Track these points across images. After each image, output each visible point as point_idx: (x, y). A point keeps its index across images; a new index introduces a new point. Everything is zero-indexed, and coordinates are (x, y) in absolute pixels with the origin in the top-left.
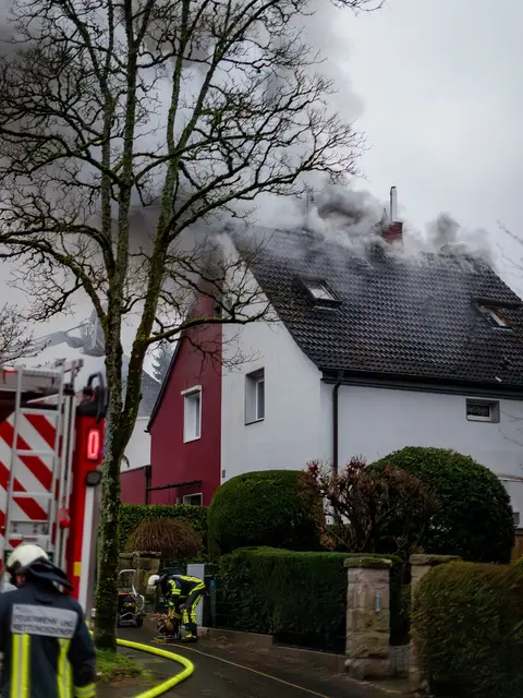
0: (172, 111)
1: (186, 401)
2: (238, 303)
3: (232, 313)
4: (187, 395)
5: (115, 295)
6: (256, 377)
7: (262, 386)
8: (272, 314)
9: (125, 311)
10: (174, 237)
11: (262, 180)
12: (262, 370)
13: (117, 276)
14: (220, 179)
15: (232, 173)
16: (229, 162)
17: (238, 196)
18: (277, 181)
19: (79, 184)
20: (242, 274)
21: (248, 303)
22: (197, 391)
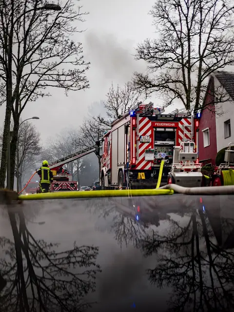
0: (200, 45)
1: (204, 134)
2: (221, 97)
3: (220, 100)
4: (204, 131)
5: (188, 98)
6: (227, 123)
7: (230, 125)
8: (231, 99)
9: (191, 102)
10: (202, 81)
11: (226, 62)
12: (229, 120)
13: (188, 93)
14: (215, 64)
15: (218, 62)
16: (217, 59)
17: (220, 67)
18: (231, 62)
19: (174, 68)
20: (222, 89)
21: (224, 97)
22: (208, 130)
